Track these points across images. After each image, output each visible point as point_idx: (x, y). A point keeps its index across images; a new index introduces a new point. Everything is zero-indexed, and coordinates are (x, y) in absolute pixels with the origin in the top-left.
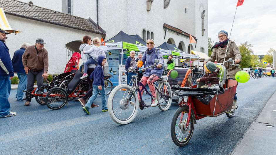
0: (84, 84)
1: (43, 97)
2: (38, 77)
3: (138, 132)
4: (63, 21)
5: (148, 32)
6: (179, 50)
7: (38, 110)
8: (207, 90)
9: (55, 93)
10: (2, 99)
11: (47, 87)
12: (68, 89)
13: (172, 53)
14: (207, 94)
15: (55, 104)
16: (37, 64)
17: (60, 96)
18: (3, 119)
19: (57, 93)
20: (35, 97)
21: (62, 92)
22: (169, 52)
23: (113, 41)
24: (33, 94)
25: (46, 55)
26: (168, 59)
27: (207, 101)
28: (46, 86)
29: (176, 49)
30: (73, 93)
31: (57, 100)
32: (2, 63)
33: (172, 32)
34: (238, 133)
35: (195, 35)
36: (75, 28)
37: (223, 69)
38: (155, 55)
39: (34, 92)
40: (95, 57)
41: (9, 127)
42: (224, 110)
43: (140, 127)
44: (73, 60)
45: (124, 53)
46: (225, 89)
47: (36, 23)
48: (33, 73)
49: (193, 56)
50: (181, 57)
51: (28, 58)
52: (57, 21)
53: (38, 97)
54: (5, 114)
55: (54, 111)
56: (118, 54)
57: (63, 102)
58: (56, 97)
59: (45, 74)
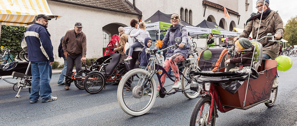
0: (121, 68)
1: (81, 82)
2: (76, 62)
3: (177, 117)
4: (100, 4)
5: (186, 10)
6: (220, 28)
7: (76, 94)
8: (234, 74)
9: (93, 77)
10: (44, 84)
11: (86, 71)
12: (106, 73)
13: (213, 31)
14: (234, 80)
15: (93, 88)
16: (75, 48)
17: (98, 80)
18: (45, 104)
19: (95, 77)
20: (74, 82)
21: (100, 76)
22: (209, 31)
23: (150, 21)
24: (72, 78)
25: (84, 39)
26: (208, 38)
27: (234, 89)
28: (84, 70)
29: (216, 27)
30: (111, 77)
31: (95, 84)
32: (44, 49)
33: (212, 9)
34: (290, 119)
35: (238, 10)
36: (111, 10)
37: (258, 46)
38: (179, 32)
39: (74, 77)
40: (141, 40)
41: (51, 111)
42: (258, 100)
43: (180, 112)
44: (112, 43)
45: (161, 34)
46: (259, 73)
47: (74, 7)
48: (72, 57)
49: (235, 34)
50: (222, 35)
51: (67, 43)
52: (94, 4)
53: (77, 81)
54: (47, 99)
55: (92, 95)
56: (155, 35)
57: (101, 87)
58: (94, 81)
59: (83, 58)
